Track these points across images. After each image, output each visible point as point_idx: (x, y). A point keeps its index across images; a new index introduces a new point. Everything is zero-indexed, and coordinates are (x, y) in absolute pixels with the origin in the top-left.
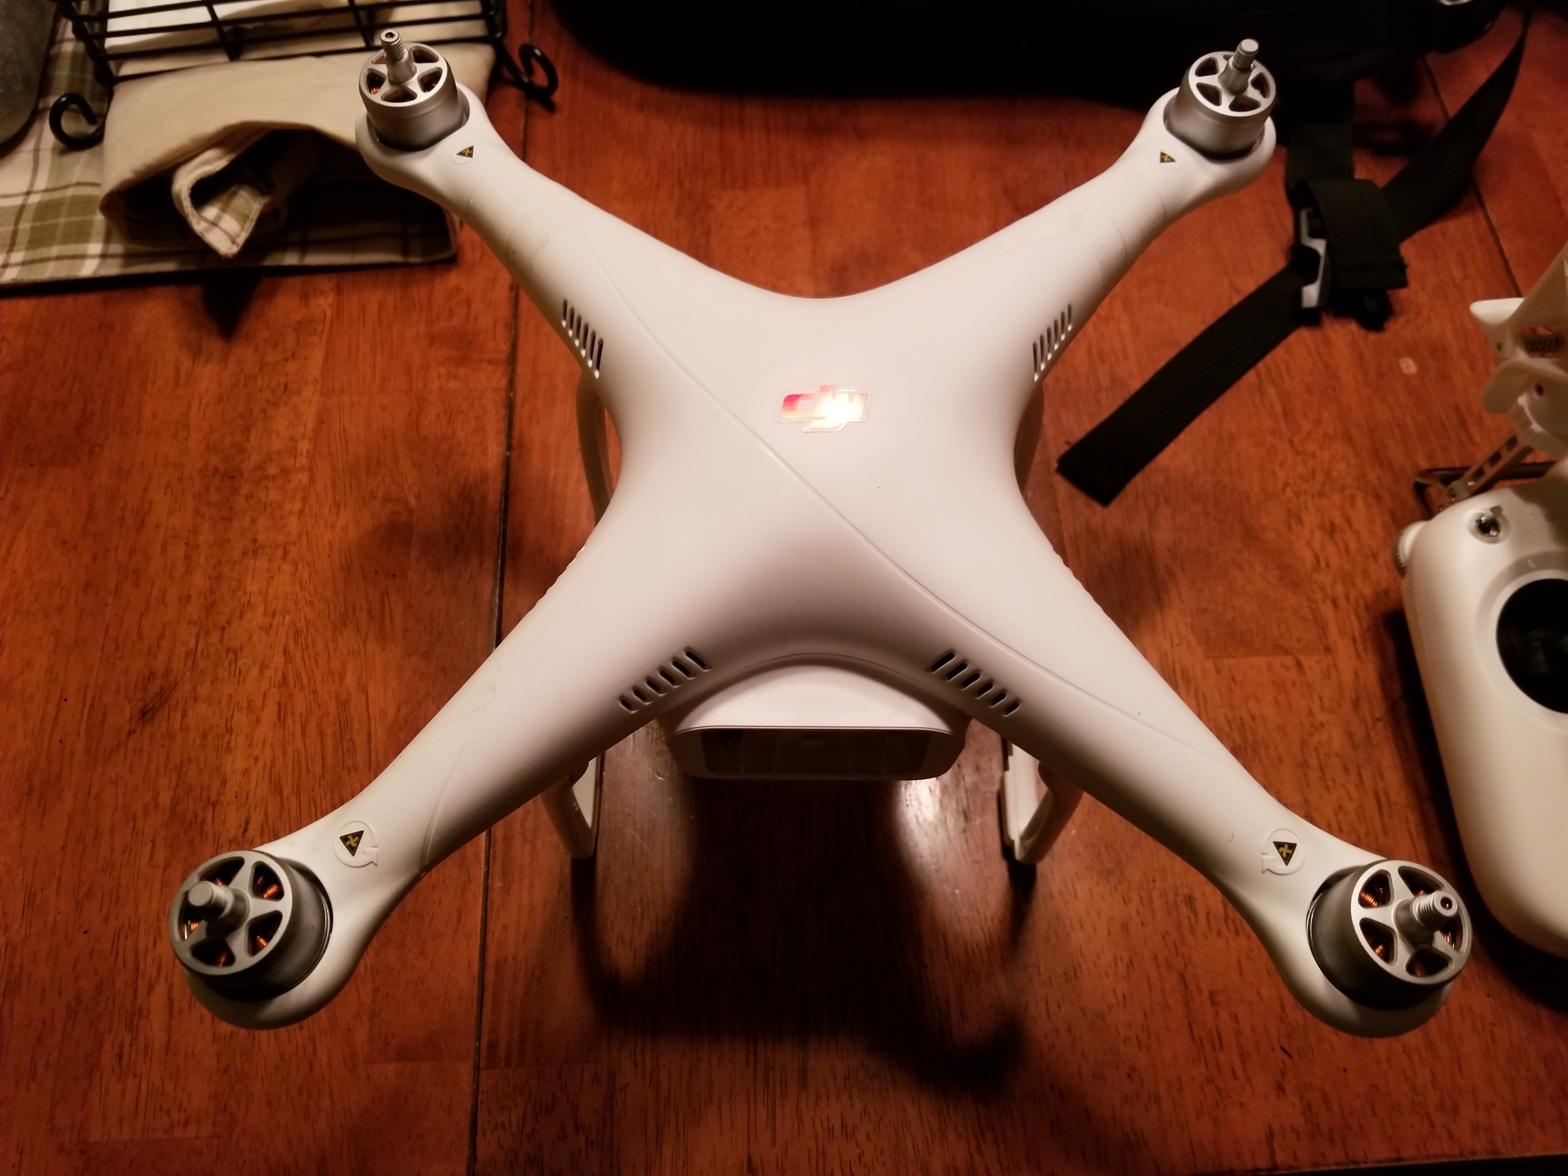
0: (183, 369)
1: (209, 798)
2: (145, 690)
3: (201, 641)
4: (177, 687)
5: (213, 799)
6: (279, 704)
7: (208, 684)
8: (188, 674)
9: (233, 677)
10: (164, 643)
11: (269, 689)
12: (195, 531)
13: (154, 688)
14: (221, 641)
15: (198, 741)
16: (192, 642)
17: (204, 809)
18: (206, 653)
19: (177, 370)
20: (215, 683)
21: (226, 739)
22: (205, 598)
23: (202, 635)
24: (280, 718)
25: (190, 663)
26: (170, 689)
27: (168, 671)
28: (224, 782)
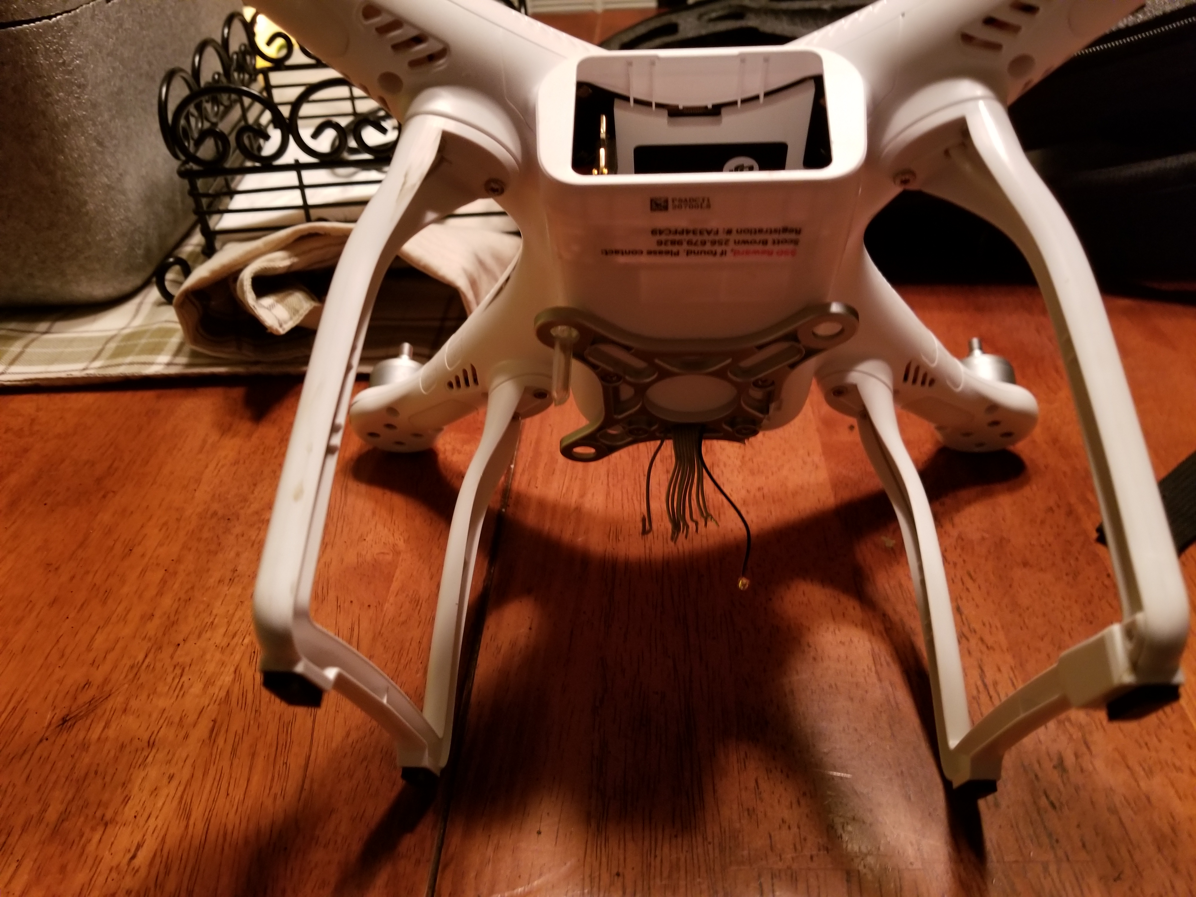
0: (210, 441)
1: (104, 815)
2: (75, 698)
3: (151, 656)
4: (109, 699)
5: (108, 817)
6: (215, 721)
7: (144, 697)
8: (126, 686)
9: (172, 692)
10: (111, 657)
11: (208, 705)
12: (179, 561)
13: (84, 698)
14: (172, 657)
15: (112, 753)
16: (141, 657)
17: (93, 829)
18: (152, 667)
19: (204, 442)
20: (151, 697)
21: (145, 753)
22: (169, 617)
23: (153, 651)
24: (210, 736)
25: (131, 676)
26: (101, 700)
27: (106, 681)
28: (126, 800)
